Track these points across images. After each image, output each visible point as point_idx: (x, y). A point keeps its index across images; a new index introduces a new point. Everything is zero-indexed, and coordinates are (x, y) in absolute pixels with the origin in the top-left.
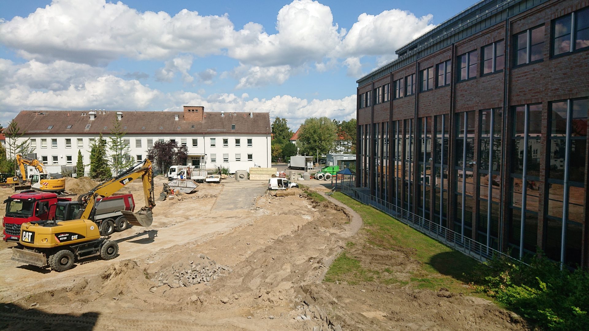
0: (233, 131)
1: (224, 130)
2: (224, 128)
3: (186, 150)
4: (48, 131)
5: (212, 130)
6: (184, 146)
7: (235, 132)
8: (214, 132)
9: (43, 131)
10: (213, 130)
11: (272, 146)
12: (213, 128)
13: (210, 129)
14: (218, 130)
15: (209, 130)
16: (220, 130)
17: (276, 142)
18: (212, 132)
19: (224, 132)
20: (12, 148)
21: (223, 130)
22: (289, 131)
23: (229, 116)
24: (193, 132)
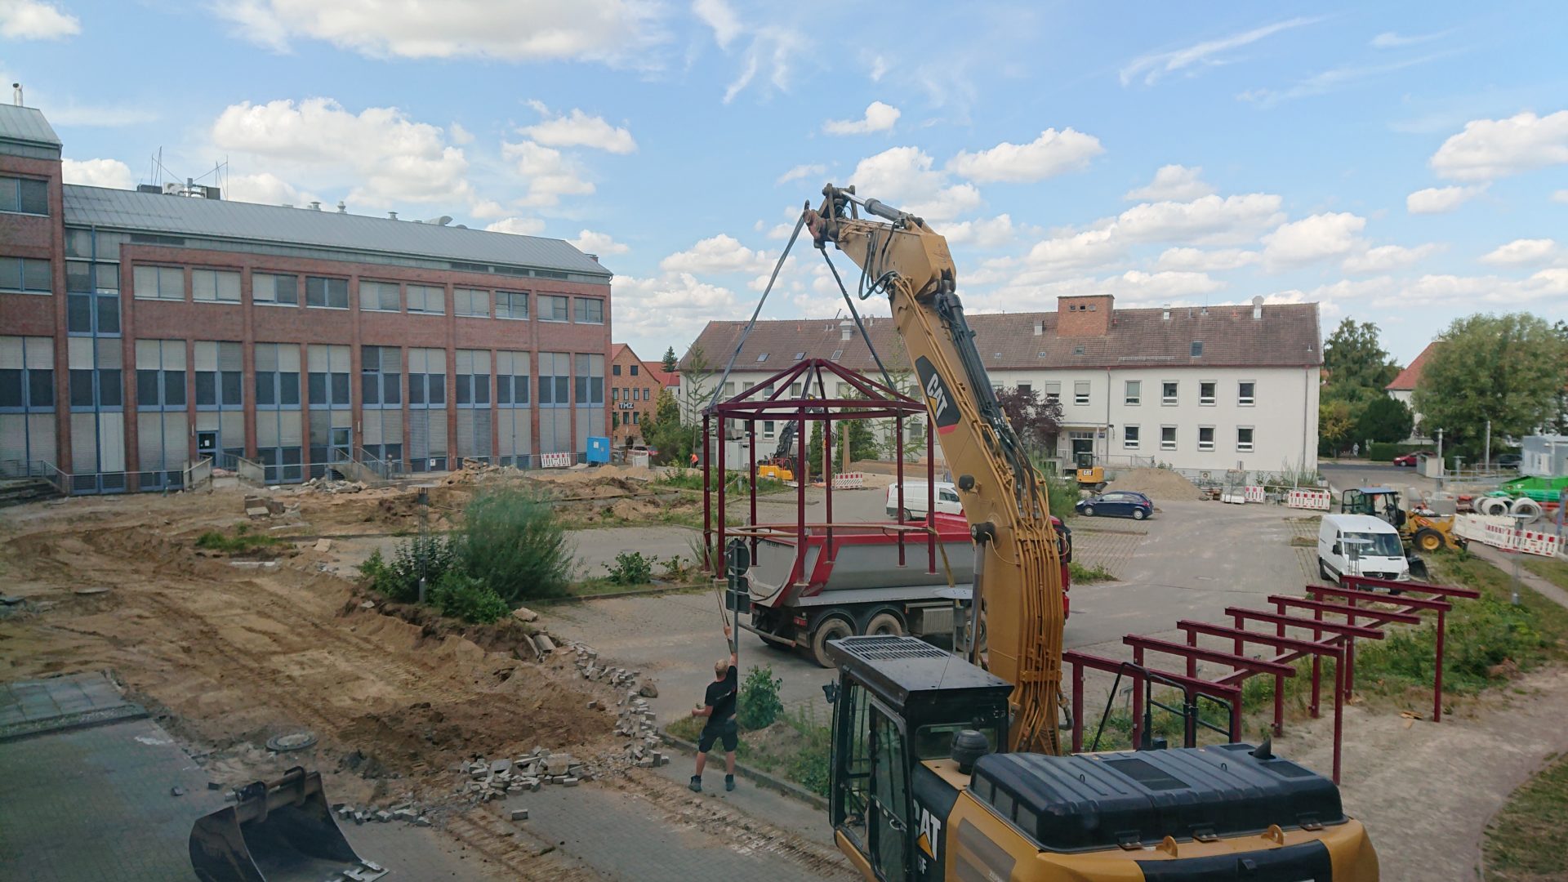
0: (1194, 359)
1: (1169, 358)
2: (1167, 351)
3: (1058, 414)
4: (758, 367)
5: (1131, 358)
6: (1053, 401)
7: (1200, 363)
8: (1139, 364)
9: (749, 367)
10: (1136, 358)
11: (1323, 407)
12: (1136, 353)
13: (1127, 355)
14: (1149, 358)
15: (1124, 358)
16: (1156, 358)
17: (1336, 396)
18: (1130, 364)
19: (1169, 363)
20: (691, 401)
21: (1163, 358)
22: (1383, 360)
23: (1186, 320)
24: (1078, 364)
